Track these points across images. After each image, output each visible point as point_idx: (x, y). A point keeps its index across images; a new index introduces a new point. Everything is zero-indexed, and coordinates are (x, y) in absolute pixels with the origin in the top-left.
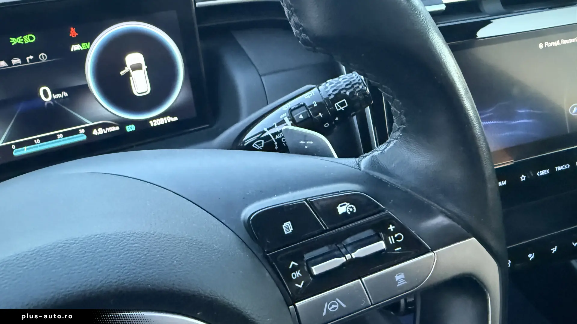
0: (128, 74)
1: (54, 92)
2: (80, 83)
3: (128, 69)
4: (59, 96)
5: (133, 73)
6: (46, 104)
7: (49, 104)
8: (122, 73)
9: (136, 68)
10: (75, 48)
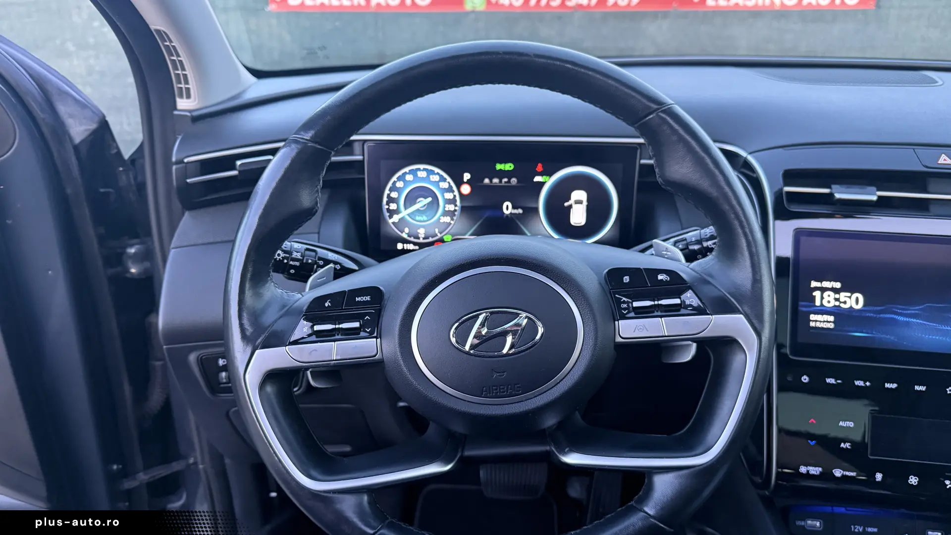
0: (570, 207)
1: (514, 207)
2: (533, 205)
3: (571, 202)
4: (515, 211)
5: (575, 207)
6: (505, 215)
7: (507, 216)
8: (566, 204)
9: (579, 202)
10: (538, 179)
